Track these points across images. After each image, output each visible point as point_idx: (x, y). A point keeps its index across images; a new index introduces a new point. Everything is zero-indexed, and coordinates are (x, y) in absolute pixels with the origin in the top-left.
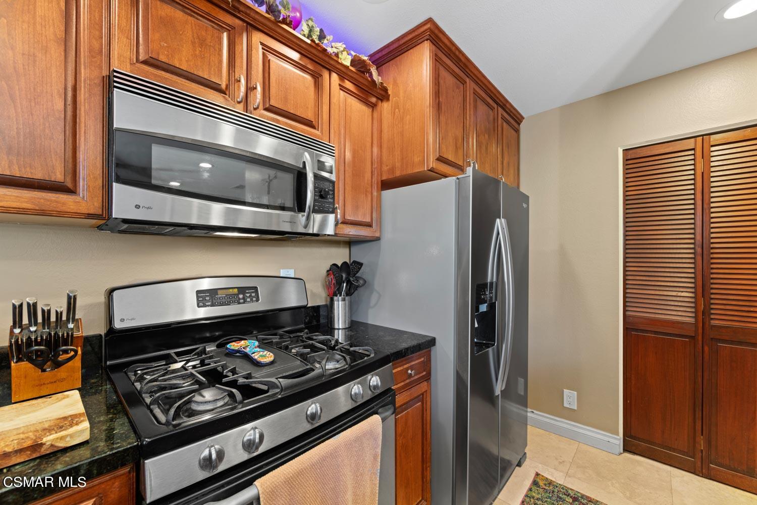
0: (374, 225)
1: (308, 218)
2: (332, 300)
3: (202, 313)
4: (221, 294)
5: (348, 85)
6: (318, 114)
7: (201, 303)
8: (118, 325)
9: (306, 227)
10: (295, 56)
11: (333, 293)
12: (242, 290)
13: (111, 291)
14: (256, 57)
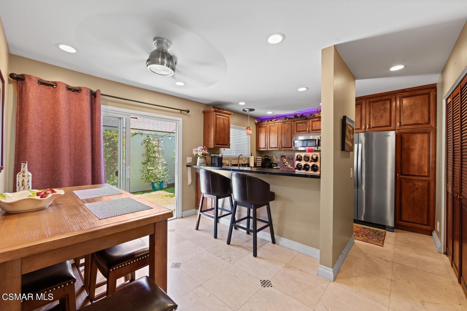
14: (311, 123)
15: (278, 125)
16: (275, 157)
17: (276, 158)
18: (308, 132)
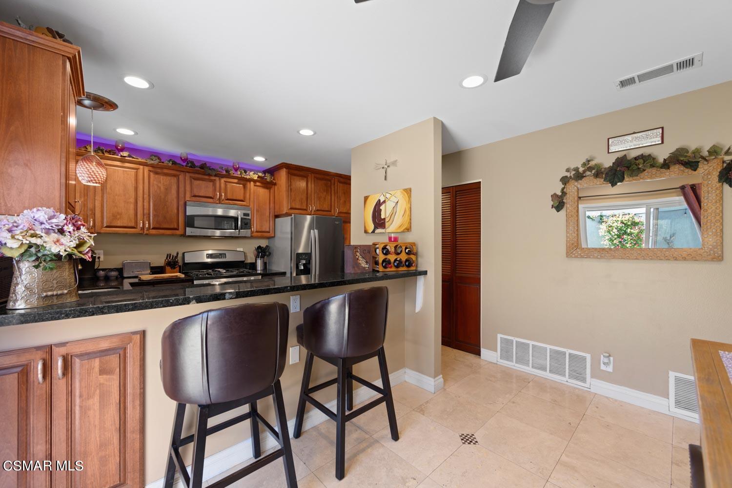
0: (271, 232)
1: (239, 231)
2: (256, 260)
3: (209, 260)
4: (213, 255)
5: (258, 184)
6: (245, 197)
7: (208, 257)
8: (186, 262)
9: (239, 234)
10: (236, 181)
11: (257, 257)
12: (221, 254)
13: (184, 253)
14: (223, 185)
15: (137, 169)
16: (102, 252)
17: (105, 254)
18: (218, 202)
